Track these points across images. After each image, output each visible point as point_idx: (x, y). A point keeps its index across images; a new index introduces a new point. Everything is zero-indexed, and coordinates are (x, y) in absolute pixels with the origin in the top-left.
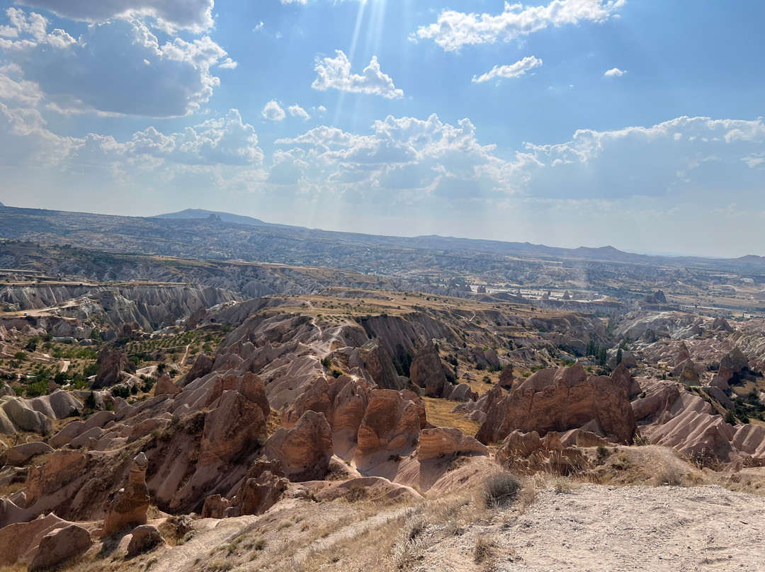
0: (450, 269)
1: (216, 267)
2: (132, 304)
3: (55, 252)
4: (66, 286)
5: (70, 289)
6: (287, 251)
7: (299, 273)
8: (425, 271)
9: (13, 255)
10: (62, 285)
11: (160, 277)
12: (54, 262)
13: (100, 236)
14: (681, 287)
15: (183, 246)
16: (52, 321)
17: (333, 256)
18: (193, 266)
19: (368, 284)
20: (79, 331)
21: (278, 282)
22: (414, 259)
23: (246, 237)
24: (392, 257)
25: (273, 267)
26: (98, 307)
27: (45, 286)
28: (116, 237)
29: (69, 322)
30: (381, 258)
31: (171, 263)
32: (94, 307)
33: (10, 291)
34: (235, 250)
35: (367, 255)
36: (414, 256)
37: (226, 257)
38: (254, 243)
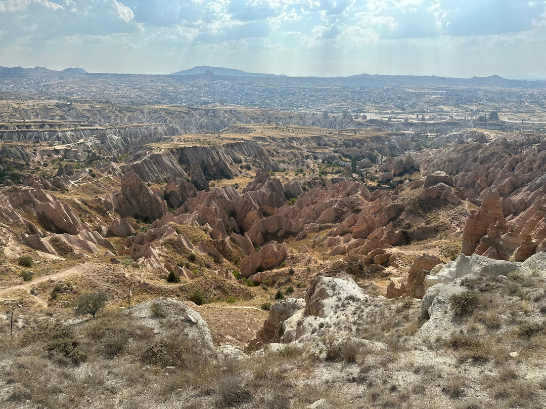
0: (358, 102)
1: (190, 111)
2: (120, 139)
3: (99, 106)
4: (89, 129)
5: (92, 131)
6: (253, 94)
7: (240, 113)
8: (339, 105)
9: (76, 109)
10: (87, 129)
11: (156, 119)
12: (98, 112)
13: (135, 91)
14: (527, 107)
15: (185, 95)
16: (66, 151)
17: (281, 97)
18: (176, 111)
19: (282, 118)
20: (79, 155)
21: (226, 119)
22: (336, 96)
23: (228, 86)
24: (321, 95)
25: (225, 109)
26: (97, 142)
27: (79, 130)
28: (145, 91)
29: (74, 151)
30: (313, 96)
31: (163, 109)
32: (95, 142)
33: (60, 134)
34: (219, 96)
35: (304, 95)
36: (336, 93)
37: (210, 101)
38: (233, 90)
